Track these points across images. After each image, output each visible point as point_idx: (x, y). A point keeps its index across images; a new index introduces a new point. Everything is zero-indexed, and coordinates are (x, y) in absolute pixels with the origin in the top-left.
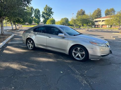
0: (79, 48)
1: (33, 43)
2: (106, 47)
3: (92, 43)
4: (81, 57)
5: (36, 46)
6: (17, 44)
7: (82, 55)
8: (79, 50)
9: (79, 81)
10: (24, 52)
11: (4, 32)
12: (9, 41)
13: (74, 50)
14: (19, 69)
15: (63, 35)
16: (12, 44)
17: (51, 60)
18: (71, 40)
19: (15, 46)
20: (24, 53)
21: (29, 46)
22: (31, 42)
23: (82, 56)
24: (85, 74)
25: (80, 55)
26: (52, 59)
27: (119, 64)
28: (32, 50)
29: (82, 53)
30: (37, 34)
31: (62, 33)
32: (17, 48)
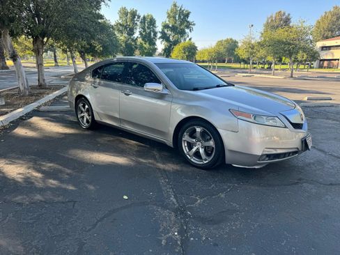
0: (198, 130)
1: (90, 111)
2: (286, 127)
3: (235, 113)
4: (204, 156)
5: (97, 118)
6: (61, 112)
7: (208, 151)
8: (198, 135)
9: (160, 228)
10: (65, 134)
11: (44, 80)
12: (45, 104)
13: (185, 133)
14: (20, 180)
15: (159, 87)
16: (48, 112)
17: (120, 160)
18: (179, 104)
19: (52, 117)
20: (63, 136)
21: (83, 117)
22: (87, 106)
23: (208, 154)
24: (190, 209)
25: (202, 151)
26: (125, 159)
27: (331, 184)
28: (88, 129)
29: (207, 144)
30: (99, 84)
31: (157, 81)
32: (53, 124)
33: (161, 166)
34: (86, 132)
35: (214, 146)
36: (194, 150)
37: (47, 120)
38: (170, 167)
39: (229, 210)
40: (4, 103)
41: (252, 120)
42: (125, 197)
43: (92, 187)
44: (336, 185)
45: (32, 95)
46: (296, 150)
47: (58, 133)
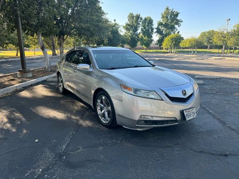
33: (81, 122)
34: (59, 96)
35: (111, 111)
36: (103, 112)
37: (45, 87)
38: (87, 123)
39: (93, 160)
40: (31, 76)
41: (132, 93)
42: (37, 141)
43: (25, 131)
44: (205, 153)
45: (51, 71)
46: (175, 119)
47: (43, 95)
